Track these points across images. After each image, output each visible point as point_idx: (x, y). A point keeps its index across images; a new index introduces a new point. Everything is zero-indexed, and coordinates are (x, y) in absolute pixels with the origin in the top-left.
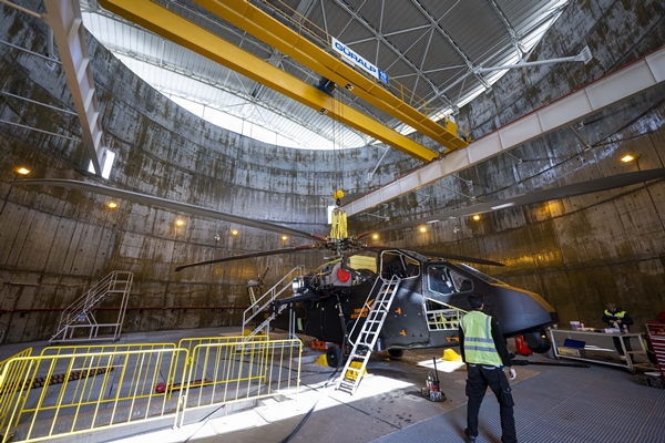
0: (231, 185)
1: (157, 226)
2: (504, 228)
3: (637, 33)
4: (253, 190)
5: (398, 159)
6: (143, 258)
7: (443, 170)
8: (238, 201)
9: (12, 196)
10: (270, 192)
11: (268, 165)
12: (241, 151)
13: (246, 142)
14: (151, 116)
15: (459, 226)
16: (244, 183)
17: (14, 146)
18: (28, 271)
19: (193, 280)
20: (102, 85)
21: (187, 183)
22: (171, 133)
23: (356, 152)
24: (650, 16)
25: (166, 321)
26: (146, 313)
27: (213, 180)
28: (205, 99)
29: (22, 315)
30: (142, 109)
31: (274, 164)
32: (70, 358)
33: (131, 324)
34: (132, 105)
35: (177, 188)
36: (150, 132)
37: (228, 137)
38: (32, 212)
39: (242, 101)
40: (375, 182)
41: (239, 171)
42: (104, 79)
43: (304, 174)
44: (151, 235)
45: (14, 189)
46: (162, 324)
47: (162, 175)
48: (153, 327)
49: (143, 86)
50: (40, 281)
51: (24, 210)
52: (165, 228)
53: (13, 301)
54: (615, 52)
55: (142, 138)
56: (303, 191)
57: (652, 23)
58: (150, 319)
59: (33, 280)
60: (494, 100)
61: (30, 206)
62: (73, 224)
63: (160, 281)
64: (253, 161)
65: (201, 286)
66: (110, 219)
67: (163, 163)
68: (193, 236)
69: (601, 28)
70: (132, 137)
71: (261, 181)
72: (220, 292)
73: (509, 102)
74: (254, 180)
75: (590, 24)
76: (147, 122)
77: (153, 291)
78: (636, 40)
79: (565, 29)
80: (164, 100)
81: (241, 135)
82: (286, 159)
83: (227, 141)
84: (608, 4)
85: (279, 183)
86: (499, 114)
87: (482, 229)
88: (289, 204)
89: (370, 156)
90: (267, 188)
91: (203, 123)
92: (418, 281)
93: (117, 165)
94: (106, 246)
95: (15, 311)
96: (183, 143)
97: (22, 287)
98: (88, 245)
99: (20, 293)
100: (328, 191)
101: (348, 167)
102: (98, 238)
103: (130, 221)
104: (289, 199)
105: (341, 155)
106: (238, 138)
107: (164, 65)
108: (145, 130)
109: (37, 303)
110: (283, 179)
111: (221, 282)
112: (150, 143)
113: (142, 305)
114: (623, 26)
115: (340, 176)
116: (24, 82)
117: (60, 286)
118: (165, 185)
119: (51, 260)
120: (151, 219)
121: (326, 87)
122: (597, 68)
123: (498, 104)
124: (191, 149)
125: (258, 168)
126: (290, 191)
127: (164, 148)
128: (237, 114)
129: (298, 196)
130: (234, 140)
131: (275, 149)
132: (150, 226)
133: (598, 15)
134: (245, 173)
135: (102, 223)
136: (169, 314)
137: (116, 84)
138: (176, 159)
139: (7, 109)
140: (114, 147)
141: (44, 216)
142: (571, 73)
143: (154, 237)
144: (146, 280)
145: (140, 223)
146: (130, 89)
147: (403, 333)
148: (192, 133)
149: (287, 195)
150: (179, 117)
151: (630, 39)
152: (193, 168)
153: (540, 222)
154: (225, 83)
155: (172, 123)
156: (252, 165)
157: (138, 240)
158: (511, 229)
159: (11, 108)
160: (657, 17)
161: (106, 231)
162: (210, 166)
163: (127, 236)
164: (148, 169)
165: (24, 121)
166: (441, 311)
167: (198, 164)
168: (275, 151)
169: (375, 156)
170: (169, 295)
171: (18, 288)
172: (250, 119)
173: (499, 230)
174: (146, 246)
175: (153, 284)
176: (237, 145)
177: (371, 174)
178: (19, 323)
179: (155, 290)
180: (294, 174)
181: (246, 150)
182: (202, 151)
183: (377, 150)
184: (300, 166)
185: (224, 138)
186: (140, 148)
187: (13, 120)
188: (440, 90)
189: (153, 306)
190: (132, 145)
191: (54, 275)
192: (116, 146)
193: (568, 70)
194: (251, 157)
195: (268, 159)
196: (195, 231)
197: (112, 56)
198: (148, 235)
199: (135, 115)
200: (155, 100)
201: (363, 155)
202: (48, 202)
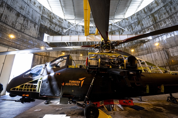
14: (153, 12)
30: (149, 14)
34: (146, 16)
36: (156, 15)
42: (136, 20)
49: (145, 9)
55: (155, 20)
61: (139, 55)
62: (150, 54)
66: (160, 48)
70: (151, 23)
76: (153, 15)
94: (164, 55)
98: (158, 57)
102: (160, 55)
108: (154, 17)
112: (158, 18)
127: (165, 14)
135: (158, 50)
137: (139, 18)
141: (142, 56)
146: (143, 14)
161: (161, 52)
186: (156, 23)
190: (153, 25)
197: (134, 14)
199: (148, 17)
200: (151, 6)
202: (141, 53)
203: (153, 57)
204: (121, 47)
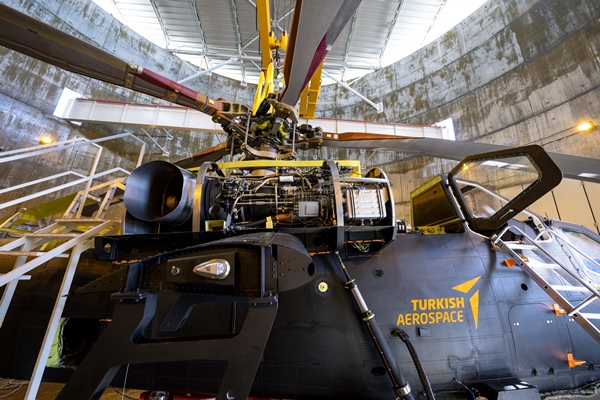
3: (412, 112)
23: (148, 46)
24: (422, 107)
54: (397, 116)
57: (421, 111)
69: (393, 97)
75: (388, 91)
78: (410, 116)
79: (372, 83)
84: (402, 86)
89: (168, 66)
105: (121, 32)
114: (405, 104)
122: (384, 119)
133: (394, 88)
142: (368, 113)
151: (407, 114)
160: (425, 110)
193: (366, 110)
201: (158, 57)
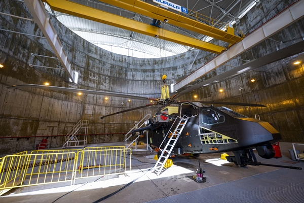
0: (126, 80)
1: (98, 101)
2: (271, 84)
4: (135, 81)
5: (205, 55)
6: (94, 114)
7: (228, 56)
8: (129, 86)
9: (45, 94)
10: (143, 81)
11: (142, 68)
12: (129, 64)
13: (131, 59)
14: (90, 54)
15: (243, 86)
16: (131, 78)
17: (43, 75)
18: (55, 122)
19: (114, 122)
20: (70, 45)
21: (107, 81)
22: (99, 60)
23: (183, 55)
25: (106, 139)
26: (98, 136)
27: (118, 79)
28: (111, 43)
29: (55, 138)
30: (86, 52)
31: (144, 68)
32: (41, 155)
33: (93, 140)
34: (82, 51)
35: (104, 84)
36: (91, 61)
37: (122, 58)
38: (52, 99)
39: (127, 40)
40: (194, 69)
41: (129, 73)
42: (70, 42)
43: (158, 70)
44: (96, 105)
45: (45, 91)
46: (104, 140)
47: (97, 79)
48: (101, 141)
49: (85, 42)
50: (59, 125)
51: (50, 99)
52: (101, 101)
53: (51, 132)
55: (88, 64)
56: (158, 78)
58: (100, 138)
59: (56, 125)
60: (262, 9)
61: (51, 97)
62: (67, 102)
63: (101, 123)
64: (134, 67)
65: (118, 125)
66: (80, 99)
67: (97, 74)
68: (113, 104)
70: (84, 65)
71: (139, 76)
72: (126, 127)
73: (272, 7)
74: (136, 76)
76: (89, 58)
77: (99, 127)
80: (94, 46)
81: (128, 57)
82: (149, 64)
83: (122, 60)
85: (147, 76)
86: (266, 17)
87: (257, 87)
88: (152, 85)
89: (191, 56)
90: (142, 79)
91: (111, 54)
92: (197, 118)
93: (80, 77)
94: (80, 110)
95: (52, 136)
96: (104, 64)
97: (53, 127)
98: (73, 110)
99: (53, 130)
100: (171, 76)
101: (179, 63)
102: (76, 107)
103: (87, 100)
104: (152, 83)
105: (175, 58)
106: (127, 58)
107: (92, 31)
108: (89, 61)
109: (59, 133)
110: (149, 74)
111: (126, 122)
112: (91, 66)
113: (96, 133)
115: (175, 68)
116: (42, 50)
117: (66, 127)
118: (99, 83)
119: (61, 117)
120: (95, 98)
121: (156, 24)
123: (265, 10)
124: (108, 66)
125: (137, 70)
126: (152, 79)
127: (97, 67)
128: (126, 47)
129: (156, 81)
130: (125, 59)
131: (144, 60)
132: (95, 101)
134: (132, 73)
135: (77, 101)
136: (106, 136)
137: (75, 44)
138: (102, 72)
139: (38, 61)
140: (78, 70)
141: (57, 100)
143: (97, 105)
144: (96, 123)
145: (91, 100)
146: (80, 45)
147: (190, 145)
148: (107, 59)
149: (151, 81)
150: (101, 53)
152: (109, 74)
153: (296, 79)
154: (118, 33)
155: (99, 56)
156: (134, 69)
157: (91, 107)
158: (276, 85)
159: (40, 60)
161: (79, 104)
162: (116, 73)
163: (87, 106)
164: (91, 77)
165: (45, 65)
166: (207, 134)
167: (111, 72)
168: (144, 61)
169: (193, 56)
170: (106, 129)
171: (52, 128)
172: (131, 48)
173: (268, 86)
174: (94, 109)
175: (99, 125)
176: (127, 61)
177: (192, 65)
178: (54, 140)
179: (100, 127)
180: (153, 71)
181: (131, 63)
182: (113, 66)
183: (194, 52)
184: (156, 67)
185: (121, 59)
186: (87, 69)
187: (41, 65)
188: (226, 11)
189: (100, 133)
190: (84, 68)
191: (64, 123)
192: (78, 69)
194: (134, 65)
195: (141, 66)
196: (113, 102)
197: (72, 32)
198: (95, 104)
199: (84, 55)
200: (91, 47)
201: (187, 56)
202: (57, 95)
203: (69, 108)
204: (25, 61)
